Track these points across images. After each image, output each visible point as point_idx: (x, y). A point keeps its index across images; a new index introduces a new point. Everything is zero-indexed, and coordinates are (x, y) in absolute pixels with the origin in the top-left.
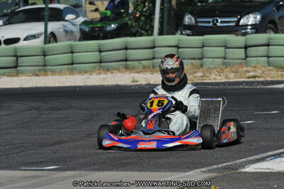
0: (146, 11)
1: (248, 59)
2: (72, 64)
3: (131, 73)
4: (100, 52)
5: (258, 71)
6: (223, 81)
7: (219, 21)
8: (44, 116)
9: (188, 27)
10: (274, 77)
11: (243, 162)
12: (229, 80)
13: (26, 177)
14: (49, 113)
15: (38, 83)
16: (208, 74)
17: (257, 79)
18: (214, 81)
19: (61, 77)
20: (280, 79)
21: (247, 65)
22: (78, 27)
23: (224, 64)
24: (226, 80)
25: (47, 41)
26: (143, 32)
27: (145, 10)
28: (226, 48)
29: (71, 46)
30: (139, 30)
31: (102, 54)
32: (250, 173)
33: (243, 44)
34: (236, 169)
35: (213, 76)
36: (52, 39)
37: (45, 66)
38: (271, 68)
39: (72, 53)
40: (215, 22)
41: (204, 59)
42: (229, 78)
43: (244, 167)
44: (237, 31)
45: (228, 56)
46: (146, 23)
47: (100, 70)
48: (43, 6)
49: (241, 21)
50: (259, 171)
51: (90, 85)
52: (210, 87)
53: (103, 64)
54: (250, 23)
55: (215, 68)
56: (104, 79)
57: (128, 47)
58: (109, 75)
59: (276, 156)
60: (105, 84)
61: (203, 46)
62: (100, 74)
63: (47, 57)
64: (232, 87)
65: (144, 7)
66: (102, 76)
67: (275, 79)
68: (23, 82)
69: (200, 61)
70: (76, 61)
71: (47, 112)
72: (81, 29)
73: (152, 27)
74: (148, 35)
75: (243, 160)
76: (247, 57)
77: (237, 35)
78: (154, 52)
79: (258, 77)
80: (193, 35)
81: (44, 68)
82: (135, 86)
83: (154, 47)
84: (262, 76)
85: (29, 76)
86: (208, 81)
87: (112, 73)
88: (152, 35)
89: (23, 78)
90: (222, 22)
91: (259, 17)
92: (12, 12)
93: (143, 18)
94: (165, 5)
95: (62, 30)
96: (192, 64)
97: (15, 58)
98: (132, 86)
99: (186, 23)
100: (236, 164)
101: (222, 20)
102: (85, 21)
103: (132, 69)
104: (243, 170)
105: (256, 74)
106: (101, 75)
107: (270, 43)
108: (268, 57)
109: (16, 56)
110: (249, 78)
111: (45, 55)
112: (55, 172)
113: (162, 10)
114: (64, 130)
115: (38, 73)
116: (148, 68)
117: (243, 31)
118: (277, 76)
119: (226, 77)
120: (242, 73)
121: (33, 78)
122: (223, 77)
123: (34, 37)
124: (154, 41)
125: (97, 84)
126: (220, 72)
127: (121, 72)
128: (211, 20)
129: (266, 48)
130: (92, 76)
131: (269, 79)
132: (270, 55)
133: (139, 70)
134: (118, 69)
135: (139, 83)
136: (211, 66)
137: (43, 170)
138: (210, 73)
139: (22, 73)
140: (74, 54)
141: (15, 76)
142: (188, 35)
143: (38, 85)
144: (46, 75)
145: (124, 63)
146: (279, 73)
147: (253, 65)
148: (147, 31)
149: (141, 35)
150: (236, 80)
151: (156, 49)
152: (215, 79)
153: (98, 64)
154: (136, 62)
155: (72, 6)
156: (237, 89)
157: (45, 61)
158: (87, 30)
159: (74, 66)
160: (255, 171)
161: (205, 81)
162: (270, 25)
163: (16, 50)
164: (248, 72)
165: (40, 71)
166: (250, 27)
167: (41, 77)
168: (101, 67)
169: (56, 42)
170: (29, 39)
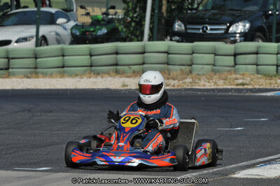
0: (137, 17)
1: (237, 66)
2: (63, 67)
3: (121, 77)
4: (91, 55)
5: (246, 79)
6: (212, 87)
7: (209, 28)
8: (36, 118)
9: (178, 34)
10: (262, 85)
11: (234, 168)
12: (218, 87)
13: (19, 178)
14: (41, 115)
15: (29, 85)
16: (197, 81)
17: (246, 87)
18: (203, 88)
19: (52, 79)
20: (268, 87)
21: (236, 72)
22: (69, 31)
23: (213, 70)
24: (215, 87)
25: (38, 44)
26: (133, 37)
27: (135, 15)
28: (216, 55)
29: (62, 50)
30: (129, 35)
31: (93, 58)
32: (240, 179)
33: (232, 52)
34: (226, 175)
35: (202, 82)
36: (43, 42)
37: (36, 68)
38: (259, 76)
39: (63, 56)
40: (205, 29)
41: (193, 66)
42: (218, 85)
43: (234, 173)
44: (226, 38)
45: (217, 63)
46: (135, 29)
47: (90, 73)
48: (36, 9)
49: (231, 29)
50: (249, 177)
51: (81, 88)
52: (199, 93)
53: (93, 68)
54: (239, 31)
55: (204, 75)
56: (95, 82)
57: (119, 52)
58: (99, 79)
59: (266, 163)
60: (95, 87)
61: (193, 53)
62: (90, 77)
63: (38, 60)
64: (221, 93)
65: (135, 12)
66: (93, 80)
67: (264, 87)
68: (14, 84)
69: (189, 67)
70: (66, 64)
71: (39, 114)
72: (72, 33)
73: (142, 33)
74: (138, 41)
75: (233, 166)
76: (236, 64)
77: (226, 43)
78: (144, 58)
79: (247, 85)
80: (182, 42)
81: (35, 71)
82: (126, 90)
83: (143, 53)
84: (251, 84)
85: (21, 78)
86: (197, 87)
87: (102, 77)
88: (142, 40)
89: (14, 79)
90: (211, 29)
91: (248, 25)
92: (4, 14)
93: (133, 24)
94: (156, 11)
95: (53, 33)
96: (181, 70)
97: (6, 60)
98: (122, 90)
99: (176, 30)
100: (227, 170)
101: (212, 27)
102: (76, 25)
103: (122, 74)
104: (233, 176)
105: (244, 81)
106: (91, 79)
107: (259, 52)
108: (257, 65)
109: (8, 58)
110: (238, 85)
111: (36, 58)
112: (47, 173)
113: (152, 16)
114: (56, 132)
115: (29, 76)
116: (138, 73)
117: (232, 39)
118: (266, 84)
119: (215, 83)
120: (231, 81)
121: (24, 80)
122: (213, 84)
123: (25, 39)
124: (144, 47)
125: (87, 88)
126: (209, 79)
127: (111, 77)
128: (201, 27)
129: (255, 56)
130: (83, 80)
131: (257, 87)
132: (259, 63)
133: (129, 75)
134: (108, 73)
135: (129, 88)
136: (200, 73)
137: (36, 171)
138: (200, 79)
139: (14, 75)
140: (65, 58)
141: (6, 78)
142: (178, 41)
143: (29, 87)
144: (38, 77)
145: (115, 67)
146: (268, 81)
147: (242, 73)
148: (137, 37)
149: (131, 40)
150: (225, 87)
151: (146, 54)
152: (204, 85)
153: (89, 68)
154: (126, 67)
155: (63, 10)
156: (226, 96)
157: (36, 64)
158: (78, 34)
159: (65, 69)
160: (245, 177)
161: (194, 87)
162: (259, 34)
163: (8, 52)
164: (236, 79)
165: (31, 73)
166: (238, 35)
167: (32, 79)
168: (91, 71)
169: (47, 45)
170: (20, 42)
